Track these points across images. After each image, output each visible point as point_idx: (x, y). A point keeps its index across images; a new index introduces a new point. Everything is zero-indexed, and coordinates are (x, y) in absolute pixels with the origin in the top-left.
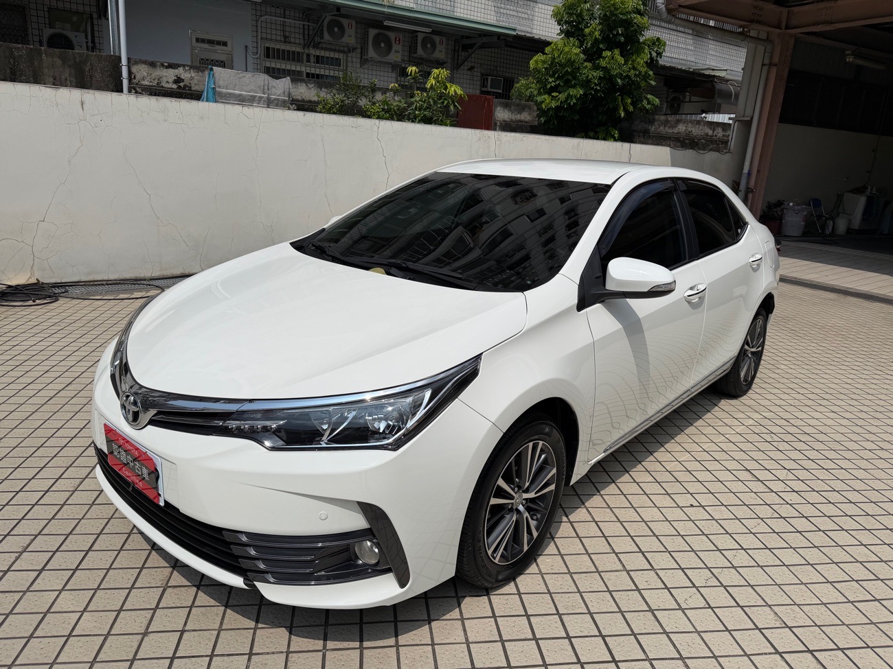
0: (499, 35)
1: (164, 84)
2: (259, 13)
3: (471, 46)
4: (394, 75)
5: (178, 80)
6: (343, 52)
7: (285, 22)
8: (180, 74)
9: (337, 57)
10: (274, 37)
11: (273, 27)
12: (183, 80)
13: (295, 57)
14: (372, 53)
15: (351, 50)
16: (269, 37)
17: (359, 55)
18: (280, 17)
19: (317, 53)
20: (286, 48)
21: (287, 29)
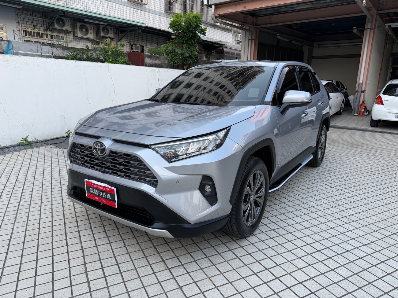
0: (139, 27)
2: (19, 14)
3: (125, 31)
4: (90, 44)
6: (64, 33)
7: (33, 18)
9: (62, 36)
10: (28, 26)
11: (27, 21)
13: (40, 35)
14: (79, 34)
15: (69, 32)
16: (25, 25)
17: (72, 35)
18: (31, 16)
19: (51, 34)
20: (35, 31)
21: (35, 22)
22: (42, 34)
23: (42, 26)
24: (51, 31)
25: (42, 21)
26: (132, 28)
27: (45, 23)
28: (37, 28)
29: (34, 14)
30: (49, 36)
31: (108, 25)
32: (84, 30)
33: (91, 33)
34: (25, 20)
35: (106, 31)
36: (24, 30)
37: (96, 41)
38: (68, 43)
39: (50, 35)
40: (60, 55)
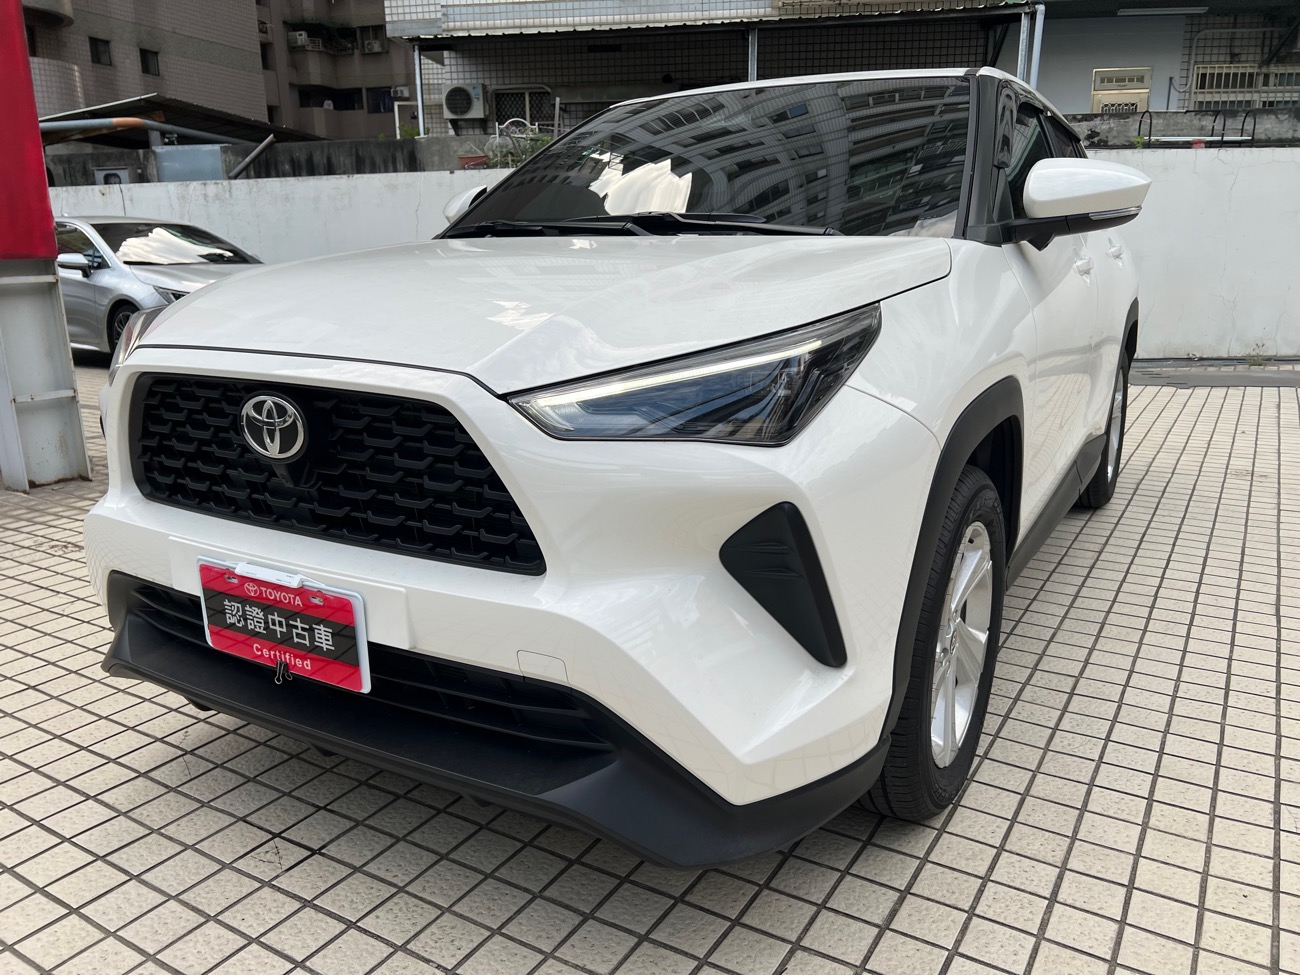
2: (1195, 29)
7: (1235, 33)
8: (1096, 127)
10: (1215, 58)
11: (1216, 43)
12: (1098, 134)
16: (1208, 59)
18: (1228, 28)
19: (1281, 70)
20: (1233, 71)
21: (1238, 43)
22: (1251, 75)
23: (1259, 50)
24: (1281, 61)
25: (1261, 36)
27: (1267, 42)
28: (1239, 62)
29: (1239, 20)
30: (1272, 80)
34: (1209, 43)
36: (1201, 71)
39: (1276, 75)
40: (1284, 136)
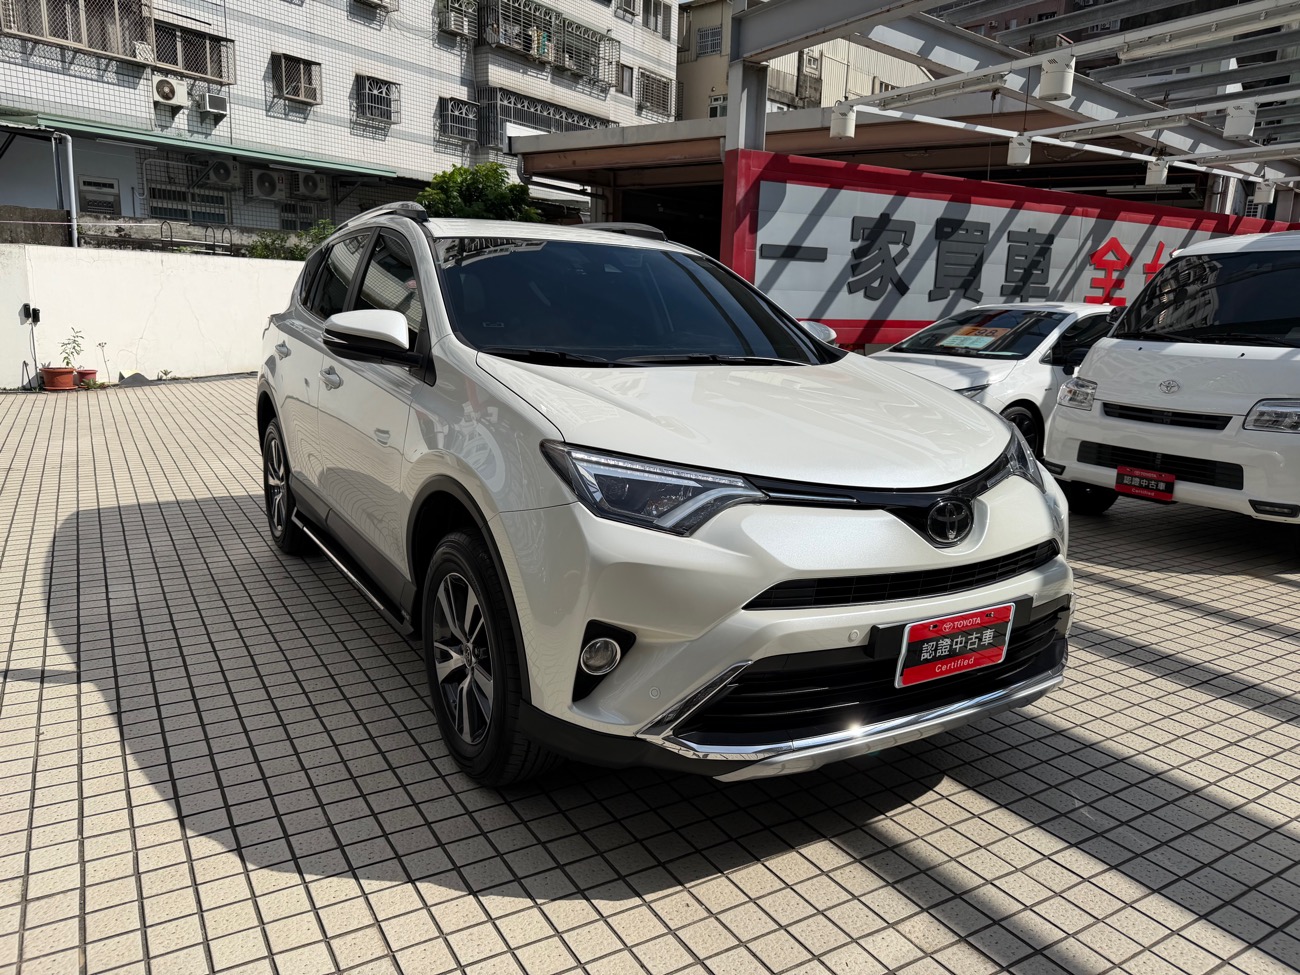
0: (381, 178)
1: (107, 234)
2: (142, 157)
3: (353, 184)
4: (277, 211)
5: (119, 230)
6: (227, 190)
7: (169, 163)
8: (122, 224)
9: (221, 194)
10: (159, 179)
11: (158, 168)
12: (123, 230)
13: (181, 197)
14: (256, 192)
15: (233, 189)
16: (154, 178)
17: (242, 193)
18: (164, 159)
19: (202, 192)
20: (173, 188)
21: (171, 170)
22: (184, 193)
23: (185, 177)
24: (201, 187)
25: (185, 168)
26: (366, 179)
27: (190, 173)
28: (175, 183)
29: (170, 155)
30: (197, 198)
31: (316, 173)
32: (267, 184)
33: (281, 190)
34: (153, 168)
35: (310, 184)
36: (153, 186)
37: (290, 205)
38: (234, 211)
39: (199, 195)
